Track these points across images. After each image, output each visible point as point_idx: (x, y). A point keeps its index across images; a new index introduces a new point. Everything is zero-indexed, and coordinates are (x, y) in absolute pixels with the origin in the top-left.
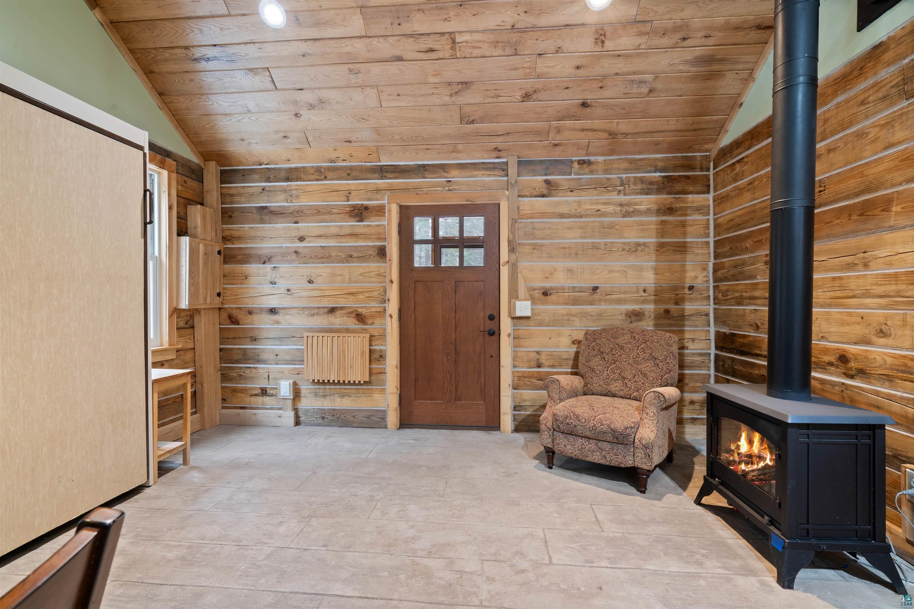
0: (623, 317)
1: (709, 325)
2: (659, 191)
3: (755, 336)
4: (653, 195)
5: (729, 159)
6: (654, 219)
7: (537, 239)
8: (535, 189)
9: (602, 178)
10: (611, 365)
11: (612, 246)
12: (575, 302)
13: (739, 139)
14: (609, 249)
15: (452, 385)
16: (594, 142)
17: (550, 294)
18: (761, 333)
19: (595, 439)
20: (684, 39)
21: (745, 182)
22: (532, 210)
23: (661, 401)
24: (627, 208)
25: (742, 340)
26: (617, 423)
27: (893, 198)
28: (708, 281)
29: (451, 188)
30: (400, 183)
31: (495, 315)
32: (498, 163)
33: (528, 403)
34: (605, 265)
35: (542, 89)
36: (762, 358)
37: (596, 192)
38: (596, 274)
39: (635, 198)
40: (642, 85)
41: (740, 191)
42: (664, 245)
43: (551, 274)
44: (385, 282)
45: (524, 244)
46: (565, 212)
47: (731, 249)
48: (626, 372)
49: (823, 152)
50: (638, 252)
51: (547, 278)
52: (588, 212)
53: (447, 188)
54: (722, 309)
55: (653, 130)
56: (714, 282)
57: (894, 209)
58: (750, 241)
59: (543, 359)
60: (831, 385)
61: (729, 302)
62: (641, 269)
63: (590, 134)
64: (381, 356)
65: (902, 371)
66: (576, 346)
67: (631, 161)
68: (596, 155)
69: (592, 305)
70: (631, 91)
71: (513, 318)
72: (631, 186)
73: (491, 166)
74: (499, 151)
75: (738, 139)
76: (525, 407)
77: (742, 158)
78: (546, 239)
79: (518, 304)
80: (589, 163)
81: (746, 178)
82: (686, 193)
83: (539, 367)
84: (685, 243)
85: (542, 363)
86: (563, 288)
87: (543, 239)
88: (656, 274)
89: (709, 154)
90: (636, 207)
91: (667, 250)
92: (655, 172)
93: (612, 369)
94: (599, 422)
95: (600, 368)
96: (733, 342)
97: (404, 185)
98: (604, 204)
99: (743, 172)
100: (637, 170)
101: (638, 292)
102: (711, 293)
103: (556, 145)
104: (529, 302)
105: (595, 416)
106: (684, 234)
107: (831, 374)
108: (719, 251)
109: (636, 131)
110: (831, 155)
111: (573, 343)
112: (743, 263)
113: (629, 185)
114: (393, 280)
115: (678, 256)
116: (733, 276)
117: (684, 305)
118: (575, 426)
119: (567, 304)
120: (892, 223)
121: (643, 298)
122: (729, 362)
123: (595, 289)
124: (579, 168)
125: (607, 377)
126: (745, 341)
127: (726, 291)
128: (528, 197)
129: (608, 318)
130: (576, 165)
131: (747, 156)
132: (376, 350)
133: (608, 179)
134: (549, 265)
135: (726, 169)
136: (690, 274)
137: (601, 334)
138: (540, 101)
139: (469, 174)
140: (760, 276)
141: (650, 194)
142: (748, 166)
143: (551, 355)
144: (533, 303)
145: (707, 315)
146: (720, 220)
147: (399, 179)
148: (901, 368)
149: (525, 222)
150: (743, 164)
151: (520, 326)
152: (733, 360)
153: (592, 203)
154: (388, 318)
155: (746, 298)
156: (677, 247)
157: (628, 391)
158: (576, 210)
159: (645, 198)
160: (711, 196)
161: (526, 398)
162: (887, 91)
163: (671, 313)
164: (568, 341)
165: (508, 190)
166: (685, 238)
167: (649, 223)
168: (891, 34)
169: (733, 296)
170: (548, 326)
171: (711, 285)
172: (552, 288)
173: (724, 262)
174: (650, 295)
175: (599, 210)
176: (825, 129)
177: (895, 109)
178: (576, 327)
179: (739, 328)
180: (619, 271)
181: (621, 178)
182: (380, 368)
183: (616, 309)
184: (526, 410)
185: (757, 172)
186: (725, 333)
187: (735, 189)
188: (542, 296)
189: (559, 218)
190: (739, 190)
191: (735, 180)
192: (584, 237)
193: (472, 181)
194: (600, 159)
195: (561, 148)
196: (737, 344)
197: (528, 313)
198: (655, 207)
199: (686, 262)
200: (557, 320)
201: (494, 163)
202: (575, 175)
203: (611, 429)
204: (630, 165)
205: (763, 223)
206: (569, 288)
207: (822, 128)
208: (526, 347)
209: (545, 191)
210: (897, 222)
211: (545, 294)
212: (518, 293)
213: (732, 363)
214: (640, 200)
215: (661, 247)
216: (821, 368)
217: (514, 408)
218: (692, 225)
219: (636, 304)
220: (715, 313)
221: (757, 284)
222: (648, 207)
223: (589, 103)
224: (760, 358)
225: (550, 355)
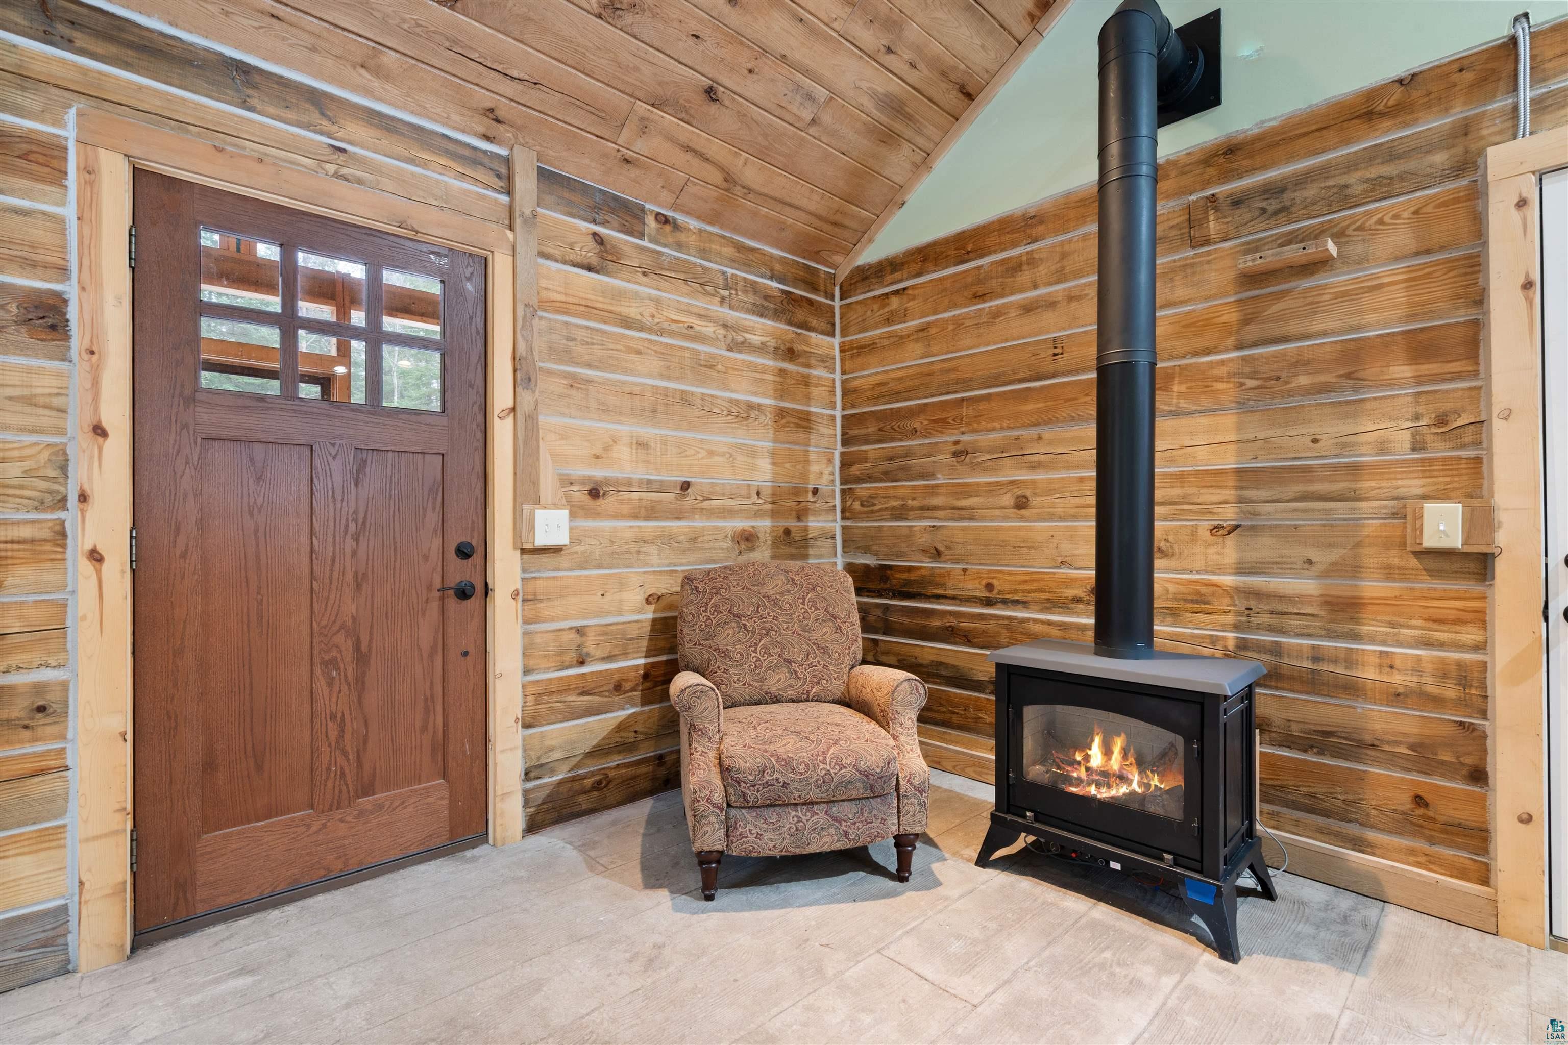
0: (728, 544)
1: (835, 555)
2: (777, 315)
3: (932, 568)
4: (769, 319)
5: (876, 286)
6: (769, 363)
7: (577, 364)
8: (572, 246)
9: (695, 264)
10: (760, 640)
11: (712, 404)
12: (651, 512)
13: (896, 257)
14: (708, 408)
15: (345, 754)
16: (695, 184)
17: (604, 494)
18: (945, 562)
19: (824, 802)
20: (889, 50)
21: (909, 326)
22: (566, 295)
23: (920, 695)
24: (734, 334)
25: (905, 576)
26: (869, 757)
27: (1173, 373)
28: (833, 481)
29: (345, 171)
30: (141, 88)
31: (474, 544)
32: (485, 152)
33: (557, 755)
34: (702, 441)
35: (649, 8)
36: (947, 601)
37: (685, 288)
38: (686, 456)
39: (745, 319)
40: (808, 104)
41: (900, 340)
42: (785, 414)
43: (607, 448)
44: (62, 432)
45: (549, 372)
46: (633, 315)
47: (880, 430)
48: (792, 649)
49: (1060, 299)
50: (751, 420)
51: (598, 457)
52: (674, 326)
53: (332, 168)
54: (861, 527)
55: (787, 199)
56: (842, 484)
57: (1176, 388)
58: (921, 419)
59: (591, 646)
60: (1079, 629)
61: (877, 514)
62: (753, 453)
63: (696, 162)
64: (41, 709)
65: (1192, 601)
66: (652, 607)
67: (740, 248)
68: (688, 213)
69: (679, 519)
70: (789, 107)
71: (523, 551)
72: (739, 293)
73: (467, 153)
74: (498, 121)
75: (894, 258)
76: (551, 765)
77: (904, 289)
78: (595, 368)
79: (542, 517)
80: (676, 227)
81: (913, 320)
82: (809, 329)
83: (582, 663)
84: (808, 413)
85: (588, 654)
86: (629, 482)
87: (589, 366)
88: (774, 464)
89: (833, 272)
90: (747, 336)
91: (788, 422)
92: (771, 278)
93: (764, 647)
94: (836, 764)
95: (740, 648)
96: (885, 579)
97: (158, 102)
98: (700, 316)
99: (906, 310)
100: (747, 266)
101: (749, 497)
102: (838, 501)
103: (627, 161)
104: (565, 513)
105: (824, 753)
106: (808, 398)
107: (1078, 614)
108: (852, 432)
109: (765, 190)
110: (1074, 305)
111: (648, 601)
112: (908, 454)
113: (736, 290)
114: (105, 424)
115: (801, 436)
116: (886, 473)
117: (808, 521)
118: (785, 785)
119: (635, 517)
120: (1174, 407)
121: (756, 508)
122: (879, 613)
123: (686, 486)
124: (658, 230)
125: (758, 664)
126: (913, 576)
127: (870, 497)
128: (556, 261)
129: (707, 545)
130: (651, 222)
131: (914, 287)
132: (11, 687)
133: (705, 269)
134: (604, 427)
135: (869, 301)
136: (814, 468)
137: (725, 578)
138: (635, 37)
139: (402, 151)
140: (943, 475)
141: (765, 317)
142: (916, 302)
143: (606, 634)
144: (572, 516)
145: (833, 537)
146: (855, 383)
147: (139, 74)
148: (1190, 597)
149: (549, 320)
150: (905, 298)
151: (539, 571)
152: (887, 608)
153: (679, 310)
154: (86, 567)
155: (912, 509)
156: (800, 419)
157: (802, 685)
158: (653, 316)
159: (758, 323)
160: (836, 341)
161: (553, 743)
162: (1164, 231)
163: (793, 535)
164: (635, 597)
165: (511, 228)
166: (809, 405)
167: (764, 370)
168: (1171, 157)
169: (886, 506)
170: (600, 567)
171: (838, 488)
172: (607, 481)
173: (866, 451)
174: (766, 502)
175: (691, 327)
176: (1063, 268)
177: (1177, 257)
178: (653, 566)
179: (899, 555)
180: (723, 454)
181: (724, 273)
182: (35, 755)
183: (717, 528)
184: (553, 772)
185: (935, 312)
186: (867, 566)
187: (889, 335)
188: (587, 498)
189: (622, 327)
190: (897, 339)
191: (888, 321)
192: (668, 378)
193: (414, 175)
194: (693, 224)
195: (634, 172)
196: (895, 581)
197: (561, 538)
198: (772, 343)
199: (809, 446)
200: (617, 553)
201: (475, 148)
202: (651, 241)
203: (860, 772)
204: (737, 254)
205: (948, 393)
206: (640, 481)
207: (1059, 265)
208: (552, 620)
209: (594, 261)
210: (1180, 406)
211: (594, 493)
212: (538, 490)
213: (884, 613)
214: (752, 324)
215: (781, 413)
216: (1060, 607)
217: (526, 774)
218: (817, 385)
219: (747, 519)
220: (843, 534)
221: (934, 487)
222: (764, 339)
223: (720, 95)
224: (942, 601)
225: (605, 631)
